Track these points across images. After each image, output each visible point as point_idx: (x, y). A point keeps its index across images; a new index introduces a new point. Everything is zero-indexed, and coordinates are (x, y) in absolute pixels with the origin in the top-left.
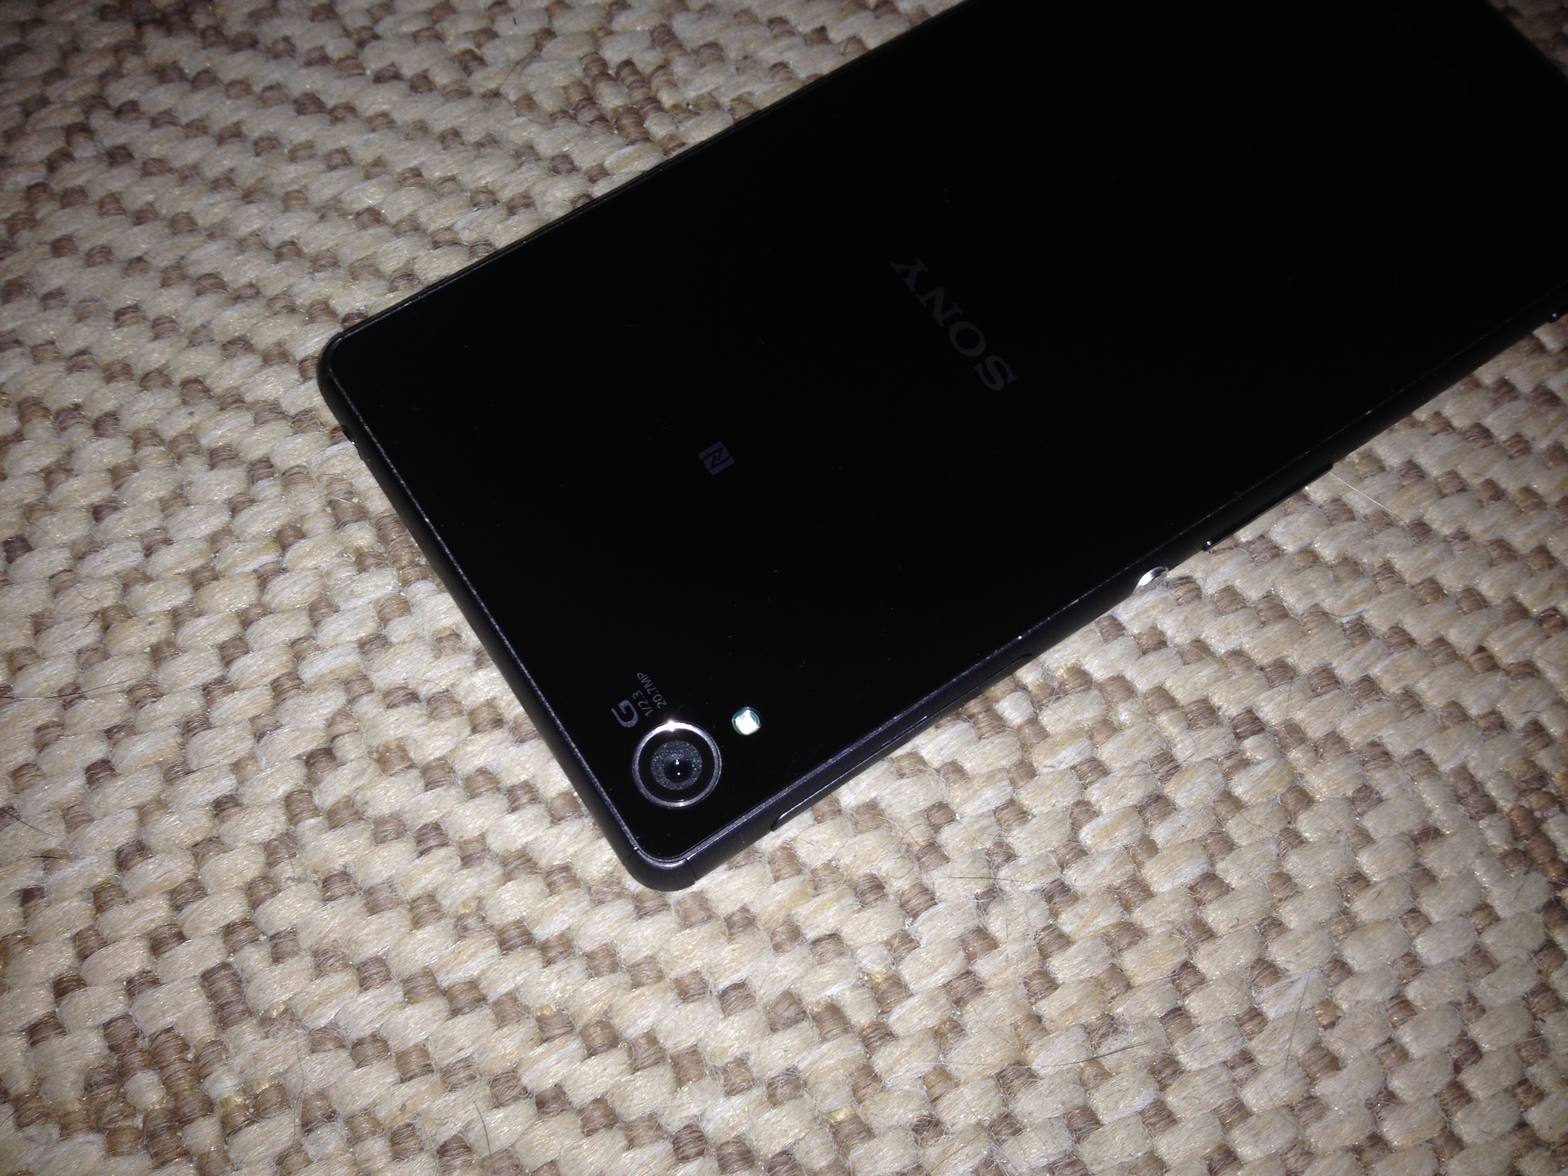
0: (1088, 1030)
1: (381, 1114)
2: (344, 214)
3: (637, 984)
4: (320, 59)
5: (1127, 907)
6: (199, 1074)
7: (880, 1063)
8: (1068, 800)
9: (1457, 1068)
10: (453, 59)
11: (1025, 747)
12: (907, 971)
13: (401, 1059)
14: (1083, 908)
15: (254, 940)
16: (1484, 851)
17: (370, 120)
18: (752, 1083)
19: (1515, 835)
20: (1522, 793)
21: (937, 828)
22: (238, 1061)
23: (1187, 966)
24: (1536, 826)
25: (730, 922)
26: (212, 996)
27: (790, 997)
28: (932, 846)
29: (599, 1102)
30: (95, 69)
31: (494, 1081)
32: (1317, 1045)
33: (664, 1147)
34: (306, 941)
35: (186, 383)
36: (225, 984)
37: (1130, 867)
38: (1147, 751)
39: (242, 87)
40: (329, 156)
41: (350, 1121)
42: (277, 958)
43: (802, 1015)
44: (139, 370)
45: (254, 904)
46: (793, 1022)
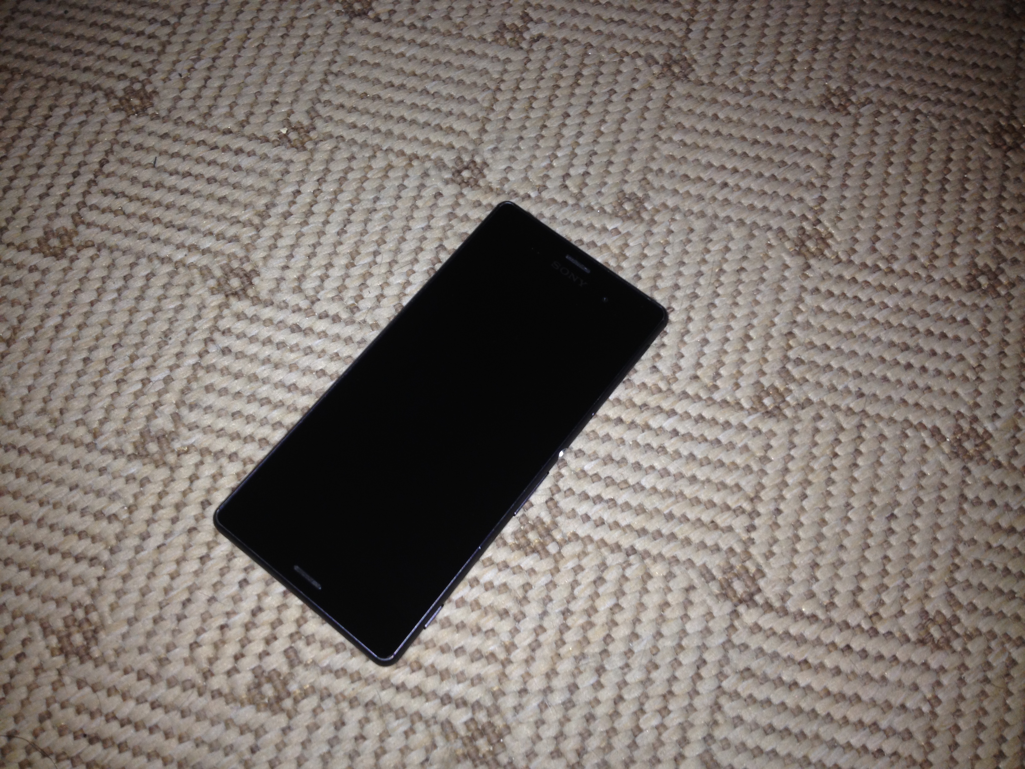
0: (576, 658)
1: (346, 694)
2: (312, 372)
3: (427, 648)
4: (297, 310)
5: (589, 616)
6: (285, 683)
7: (507, 671)
8: (571, 580)
9: (698, 668)
10: (347, 307)
11: (556, 561)
12: (516, 641)
13: (351, 676)
14: (574, 617)
15: (300, 638)
16: (710, 594)
17: (319, 334)
18: (466, 679)
19: (722, 587)
20: (724, 573)
21: (526, 591)
22: (298, 679)
23: (609, 636)
24: (729, 584)
25: (457, 627)
26: (288, 657)
27: (478, 651)
28: (525, 598)
29: (417, 687)
30: (212, 315)
31: (382, 682)
32: (651, 661)
33: (438, 701)
34: (317, 637)
35: (260, 440)
36: (291, 654)
37: (590, 603)
38: (597, 562)
39: (269, 322)
40: (305, 350)
41: (336, 697)
42: (308, 644)
43: (482, 656)
44: (243, 436)
45: (299, 626)
46: (478, 659)
